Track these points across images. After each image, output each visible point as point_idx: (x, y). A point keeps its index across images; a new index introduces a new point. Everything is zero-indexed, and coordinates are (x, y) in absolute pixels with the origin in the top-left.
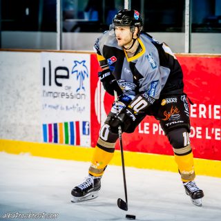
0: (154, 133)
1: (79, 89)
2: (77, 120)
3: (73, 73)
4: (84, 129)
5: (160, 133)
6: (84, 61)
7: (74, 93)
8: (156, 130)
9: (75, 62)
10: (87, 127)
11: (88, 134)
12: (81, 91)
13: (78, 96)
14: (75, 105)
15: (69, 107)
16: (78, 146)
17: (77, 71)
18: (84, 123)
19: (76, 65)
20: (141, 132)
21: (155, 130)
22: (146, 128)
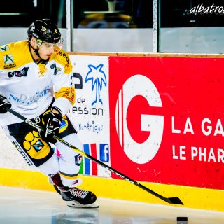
0: (193, 159)
1: (95, 102)
2: (93, 142)
3: (86, 81)
4: (102, 154)
5: (200, 159)
6: (102, 66)
7: (89, 107)
8: (196, 155)
9: (90, 66)
10: (105, 151)
11: (108, 161)
12: (98, 105)
13: (94, 111)
14: (91, 124)
15: (82, 126)
16: (94, 177)
17: (92, 78)
18: (102, 146)
19: (91, 71)
20: (175, 157)
21: (193, 155)
22: (182, 153)
